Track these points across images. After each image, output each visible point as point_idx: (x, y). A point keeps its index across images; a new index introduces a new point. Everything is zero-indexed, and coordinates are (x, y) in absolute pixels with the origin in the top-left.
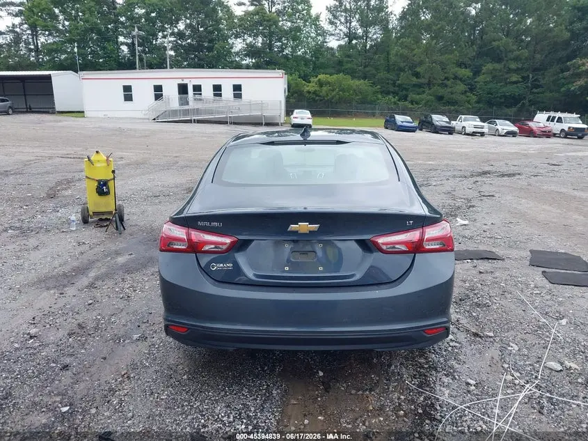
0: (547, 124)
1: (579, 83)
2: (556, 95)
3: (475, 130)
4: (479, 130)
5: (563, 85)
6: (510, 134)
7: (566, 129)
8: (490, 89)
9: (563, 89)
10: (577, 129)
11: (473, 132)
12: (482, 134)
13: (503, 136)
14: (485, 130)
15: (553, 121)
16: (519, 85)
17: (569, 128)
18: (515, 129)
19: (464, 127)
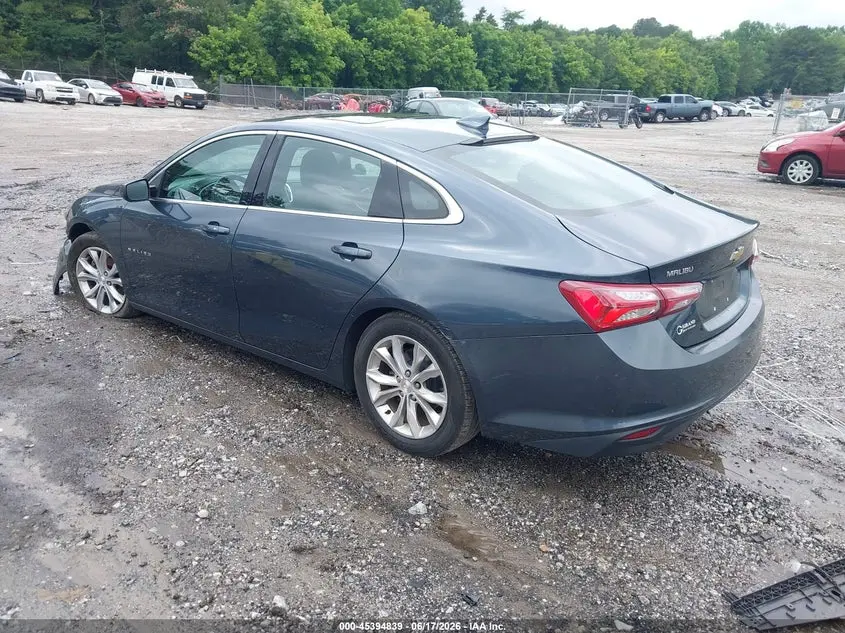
0: (155, 87)
1: (172, 30)
2: (146, 45)
3: (59, 95)
4: (66, 95)
5: (151, 32)
6: (111, 101)
7: (182, 96)
8: (47, 27)
9: (152, 37)
10: (196, 97)
11: (58, 99)
12: (72, 102)
13: (101, 104)
14: (75, 95)
15: (161, 83)
16: (88, 24)
17: (185, 94)
18: (116, 94)
19: (38, 90)
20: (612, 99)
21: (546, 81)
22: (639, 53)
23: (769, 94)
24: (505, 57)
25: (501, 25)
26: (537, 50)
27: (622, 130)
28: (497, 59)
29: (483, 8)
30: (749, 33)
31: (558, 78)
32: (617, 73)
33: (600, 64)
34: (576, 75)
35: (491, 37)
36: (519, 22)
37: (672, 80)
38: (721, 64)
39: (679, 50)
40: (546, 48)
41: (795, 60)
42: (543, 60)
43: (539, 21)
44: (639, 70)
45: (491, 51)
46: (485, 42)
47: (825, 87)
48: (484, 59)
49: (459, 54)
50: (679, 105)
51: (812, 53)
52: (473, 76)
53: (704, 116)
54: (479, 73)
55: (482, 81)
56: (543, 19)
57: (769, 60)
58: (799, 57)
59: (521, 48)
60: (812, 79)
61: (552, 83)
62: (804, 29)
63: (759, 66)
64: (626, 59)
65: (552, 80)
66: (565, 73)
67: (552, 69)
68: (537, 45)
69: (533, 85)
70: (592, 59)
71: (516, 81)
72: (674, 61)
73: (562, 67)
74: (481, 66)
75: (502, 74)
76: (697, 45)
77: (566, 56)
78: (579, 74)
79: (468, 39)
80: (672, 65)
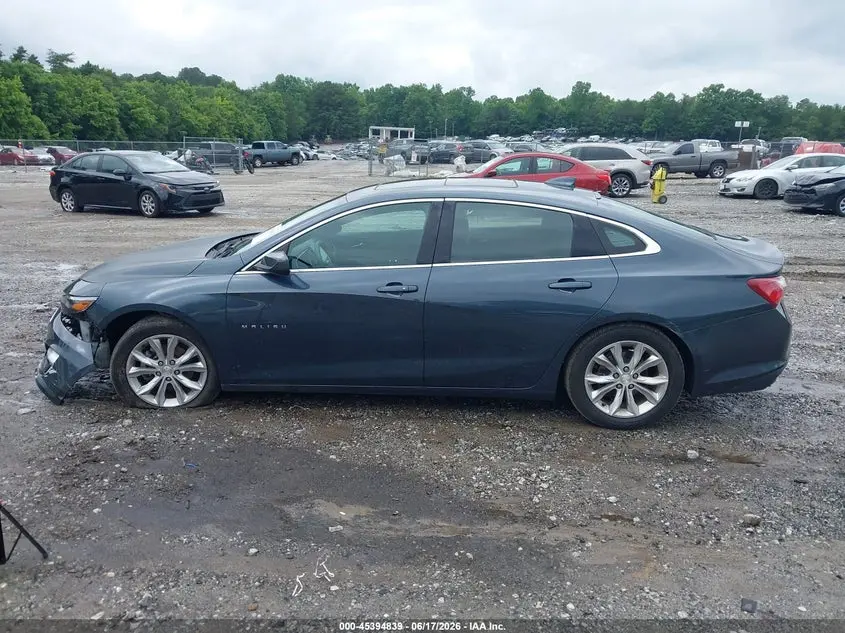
20: (208, 147)
21: (114, 129)
22: (199, 102)
23: (313, 140)
24: (61, 101)
25: (47, 67)
26: (98, 96)
27: (238, 176)
28: (54, 105)
29: (21, 48)
30: (285, 84)
31: (125, 126)
32: (184, 121)
33: (164, 111)
34: (142, 122)
35: (41, 80)
36: (69, 65)
37: (233, 126)
38: (271, 113)
39: (232, 99)
40: (104, 93)
41: (328, 110)
42: (106, 106)
43: (88, 64)
44: (203, 118)
45: (45, 95)
46: (37, 85)
47: (355, 133)
48: (38, 104)
49: (10, 98)
50: (273, 151)
51: (340, 104)
52: (32, 124)
53: (295, 160)
54: (36, 119)
55: (40, 128)
56: (93, 63)
57: (308, 109)
58: (331, 108)
59: (78, 93)
60: (344, 126)
61: (120, 131)
62: (328, 83)
63: (300, 114)
64: (189, 107)
65: (119, 126)
66: (131, 119)
67: (117, 116)
68: (96, 89)
69: (100, 132)
70: (156, 106)
71: (80, 127)
72: (231, 110)
73: (126, 114)
74: (38, 112)
75: (63, 121)
76: (246, 94)
77: (129, 102)
78: (146, 121)
79: (17, 81)
80: (230, 113)
